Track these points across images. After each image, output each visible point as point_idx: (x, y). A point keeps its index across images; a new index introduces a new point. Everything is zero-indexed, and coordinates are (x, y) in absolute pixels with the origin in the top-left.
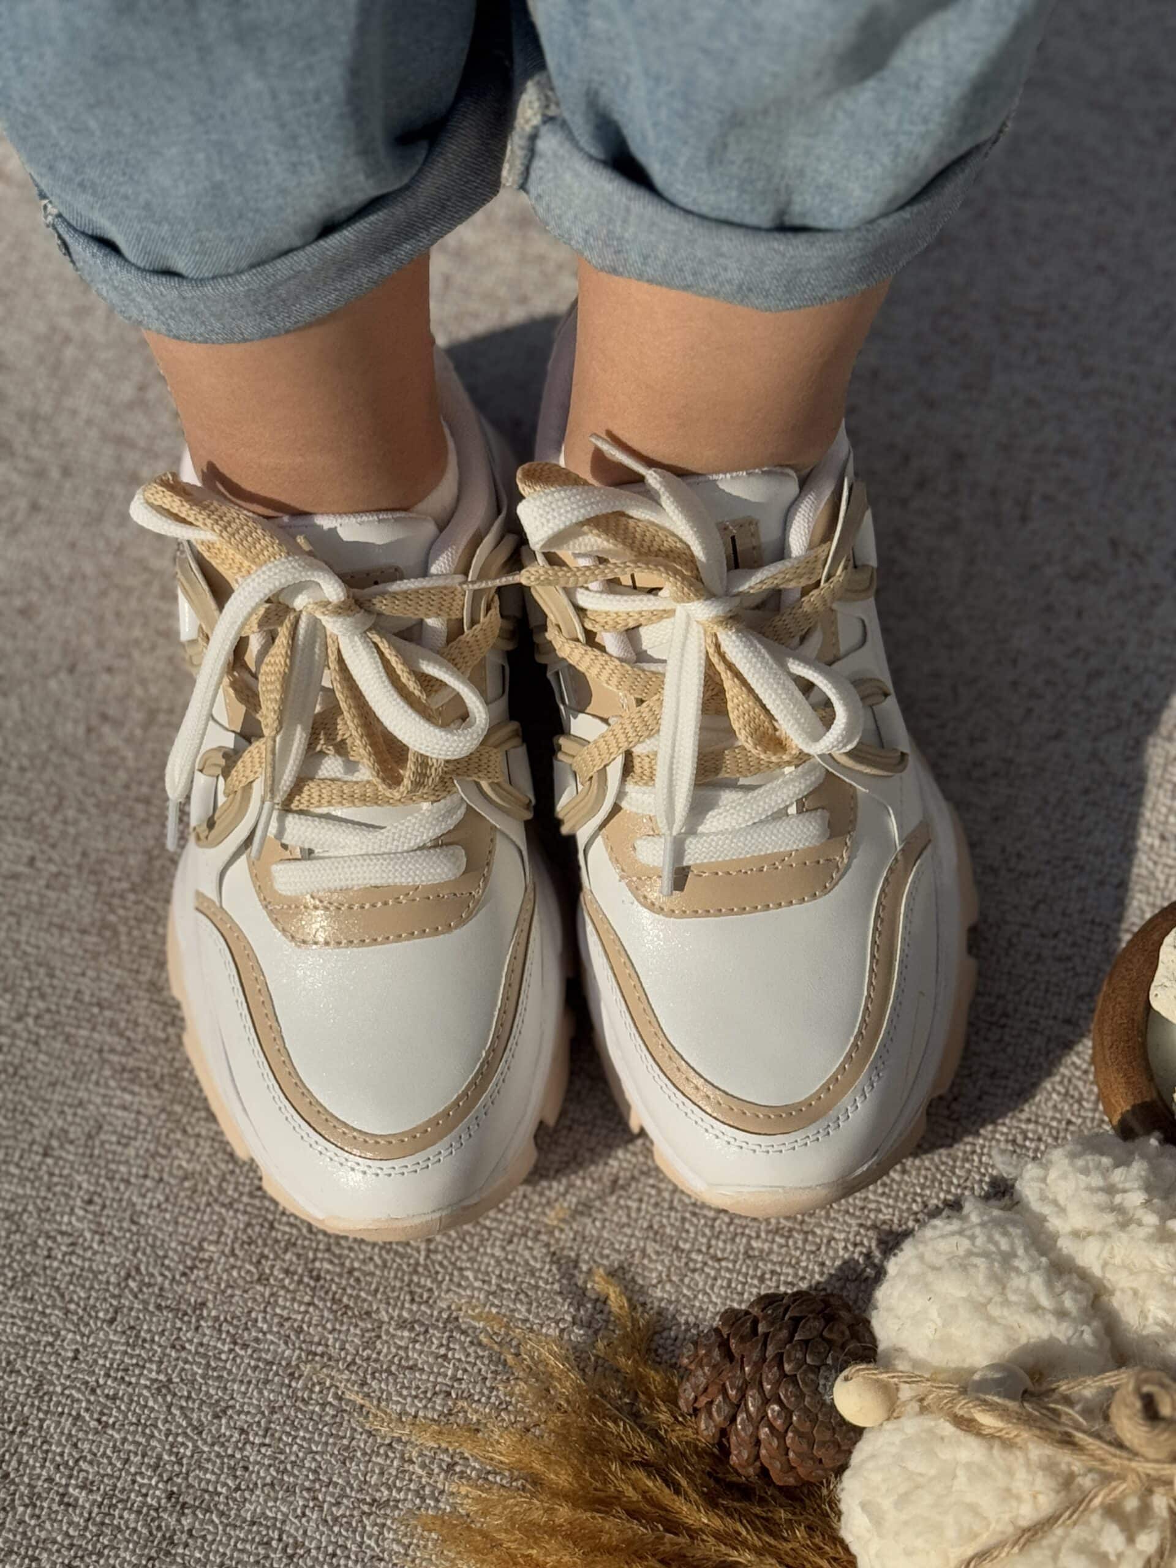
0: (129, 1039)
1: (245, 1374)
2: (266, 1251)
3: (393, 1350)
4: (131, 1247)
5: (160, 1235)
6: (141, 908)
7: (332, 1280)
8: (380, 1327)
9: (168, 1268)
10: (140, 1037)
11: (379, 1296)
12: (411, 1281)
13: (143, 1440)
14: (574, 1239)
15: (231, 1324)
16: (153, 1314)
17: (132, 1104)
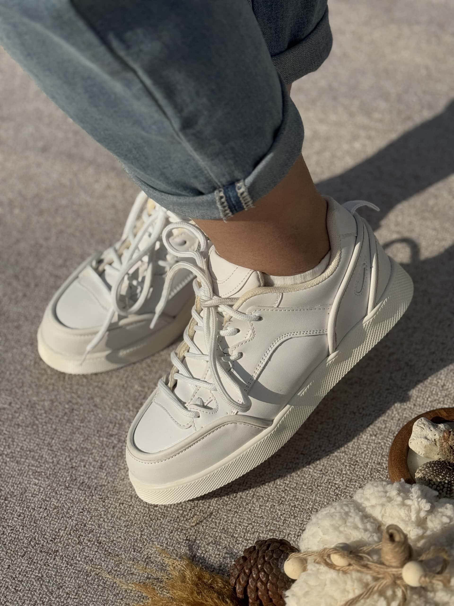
0: (39, 462)
1: (70, 574)
2: (82, 534)
3: (126, 568)
4: (33, 531)
5: (44, 527)
6: (47, 419)
7: (106, 544)
8: (121, 560)
9: (46, 538)
10: (43, 461)
11: (122, 550)
12: (134, 545)
13: (30, 596)
14: (195, 532)
15: (67, 558)
16: (39, 554)
17: (38, 483)
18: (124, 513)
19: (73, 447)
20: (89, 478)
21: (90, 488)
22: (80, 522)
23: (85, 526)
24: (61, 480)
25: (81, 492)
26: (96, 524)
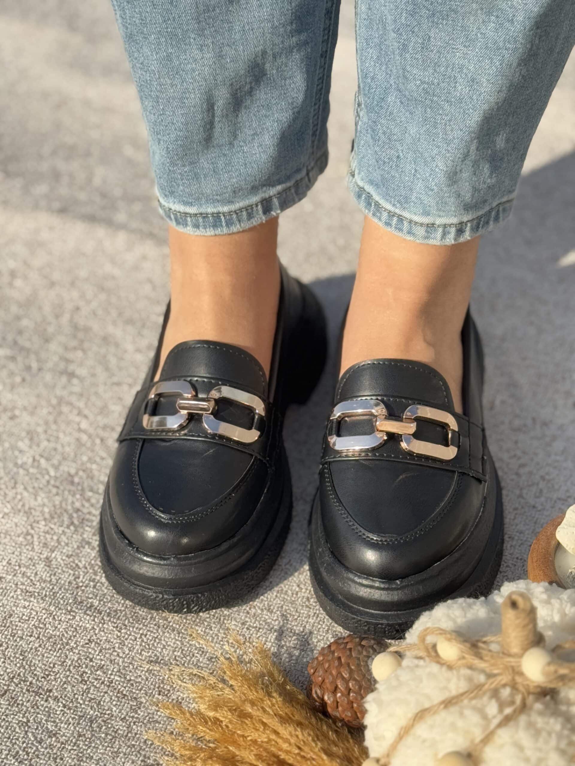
0: (31, 580)
1: (68, 720)
2: (86, 670)
3: (146, 714)
4: (18, 665)
5: (33, 661)
7: (119, 684)
8: (140, 704)
9: (36, 675)
10: (37, 579)
11: (142, 692)
12: (159, 686)
15: (64, 699)
16: (25, 693)
17: (29, 606)
18: (147, 646)
19: (79, 564)
20: (100, 601)
21: (101, 614)
22: (84, 656)
23: (91, 660)
24: (62, 602)
25: (88, 618)
26: (107, 659)
